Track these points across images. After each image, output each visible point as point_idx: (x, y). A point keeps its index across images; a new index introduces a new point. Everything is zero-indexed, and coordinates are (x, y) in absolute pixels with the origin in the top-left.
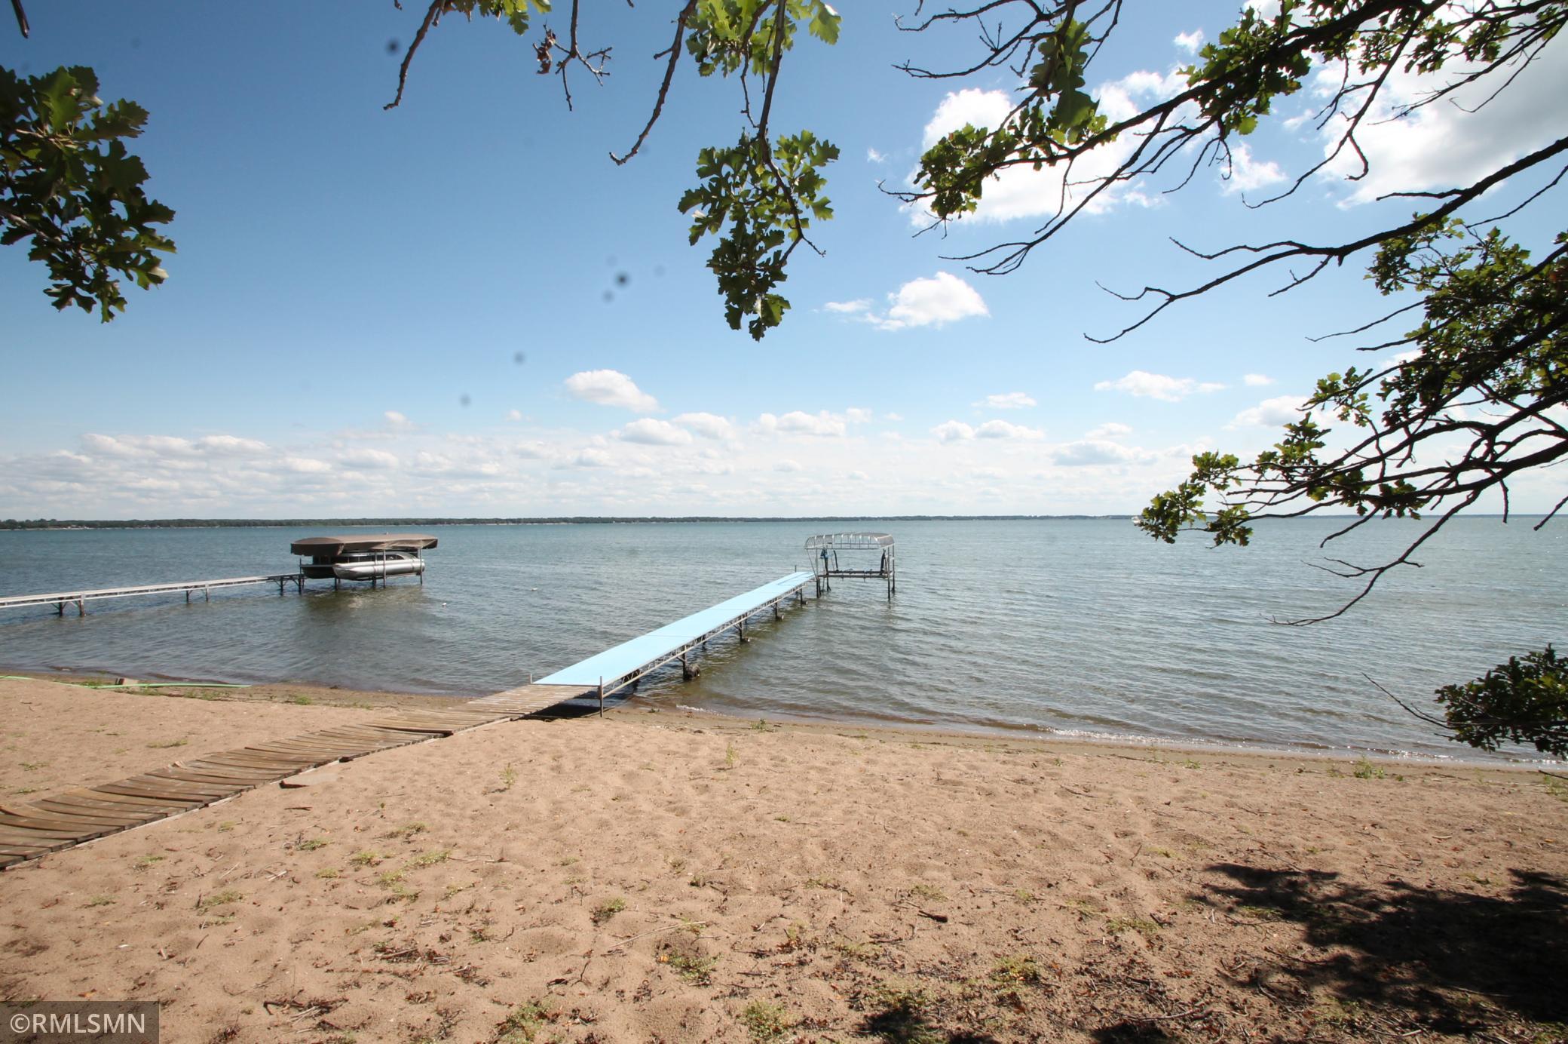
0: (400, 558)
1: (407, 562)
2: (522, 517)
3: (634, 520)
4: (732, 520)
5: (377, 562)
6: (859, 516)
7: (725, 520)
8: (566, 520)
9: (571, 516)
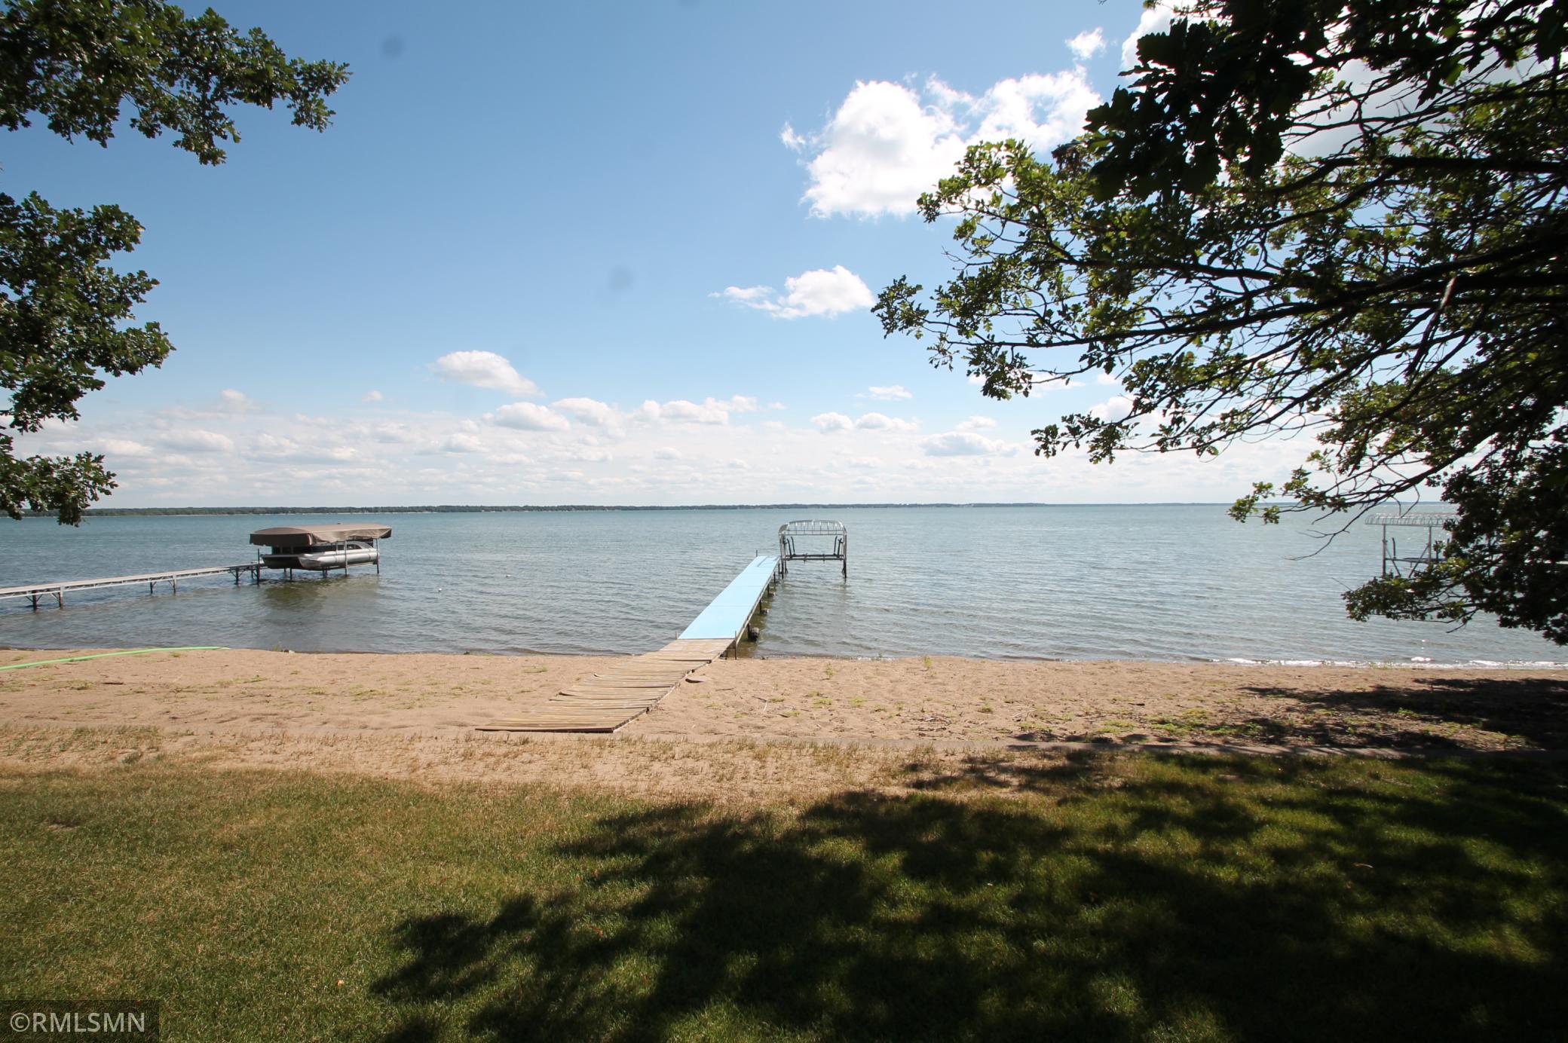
0: (358, 547)
1: (364, 552)
2: (380, 505)
3: (505, 509)
4: (609, 508)
5: (338, 552)
6: (737, 504)
7: (602, 508)
8: (429, 509)
9: (436, 505)
